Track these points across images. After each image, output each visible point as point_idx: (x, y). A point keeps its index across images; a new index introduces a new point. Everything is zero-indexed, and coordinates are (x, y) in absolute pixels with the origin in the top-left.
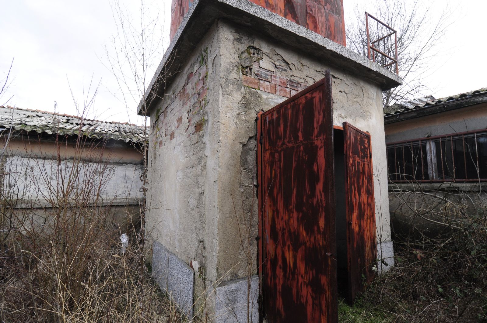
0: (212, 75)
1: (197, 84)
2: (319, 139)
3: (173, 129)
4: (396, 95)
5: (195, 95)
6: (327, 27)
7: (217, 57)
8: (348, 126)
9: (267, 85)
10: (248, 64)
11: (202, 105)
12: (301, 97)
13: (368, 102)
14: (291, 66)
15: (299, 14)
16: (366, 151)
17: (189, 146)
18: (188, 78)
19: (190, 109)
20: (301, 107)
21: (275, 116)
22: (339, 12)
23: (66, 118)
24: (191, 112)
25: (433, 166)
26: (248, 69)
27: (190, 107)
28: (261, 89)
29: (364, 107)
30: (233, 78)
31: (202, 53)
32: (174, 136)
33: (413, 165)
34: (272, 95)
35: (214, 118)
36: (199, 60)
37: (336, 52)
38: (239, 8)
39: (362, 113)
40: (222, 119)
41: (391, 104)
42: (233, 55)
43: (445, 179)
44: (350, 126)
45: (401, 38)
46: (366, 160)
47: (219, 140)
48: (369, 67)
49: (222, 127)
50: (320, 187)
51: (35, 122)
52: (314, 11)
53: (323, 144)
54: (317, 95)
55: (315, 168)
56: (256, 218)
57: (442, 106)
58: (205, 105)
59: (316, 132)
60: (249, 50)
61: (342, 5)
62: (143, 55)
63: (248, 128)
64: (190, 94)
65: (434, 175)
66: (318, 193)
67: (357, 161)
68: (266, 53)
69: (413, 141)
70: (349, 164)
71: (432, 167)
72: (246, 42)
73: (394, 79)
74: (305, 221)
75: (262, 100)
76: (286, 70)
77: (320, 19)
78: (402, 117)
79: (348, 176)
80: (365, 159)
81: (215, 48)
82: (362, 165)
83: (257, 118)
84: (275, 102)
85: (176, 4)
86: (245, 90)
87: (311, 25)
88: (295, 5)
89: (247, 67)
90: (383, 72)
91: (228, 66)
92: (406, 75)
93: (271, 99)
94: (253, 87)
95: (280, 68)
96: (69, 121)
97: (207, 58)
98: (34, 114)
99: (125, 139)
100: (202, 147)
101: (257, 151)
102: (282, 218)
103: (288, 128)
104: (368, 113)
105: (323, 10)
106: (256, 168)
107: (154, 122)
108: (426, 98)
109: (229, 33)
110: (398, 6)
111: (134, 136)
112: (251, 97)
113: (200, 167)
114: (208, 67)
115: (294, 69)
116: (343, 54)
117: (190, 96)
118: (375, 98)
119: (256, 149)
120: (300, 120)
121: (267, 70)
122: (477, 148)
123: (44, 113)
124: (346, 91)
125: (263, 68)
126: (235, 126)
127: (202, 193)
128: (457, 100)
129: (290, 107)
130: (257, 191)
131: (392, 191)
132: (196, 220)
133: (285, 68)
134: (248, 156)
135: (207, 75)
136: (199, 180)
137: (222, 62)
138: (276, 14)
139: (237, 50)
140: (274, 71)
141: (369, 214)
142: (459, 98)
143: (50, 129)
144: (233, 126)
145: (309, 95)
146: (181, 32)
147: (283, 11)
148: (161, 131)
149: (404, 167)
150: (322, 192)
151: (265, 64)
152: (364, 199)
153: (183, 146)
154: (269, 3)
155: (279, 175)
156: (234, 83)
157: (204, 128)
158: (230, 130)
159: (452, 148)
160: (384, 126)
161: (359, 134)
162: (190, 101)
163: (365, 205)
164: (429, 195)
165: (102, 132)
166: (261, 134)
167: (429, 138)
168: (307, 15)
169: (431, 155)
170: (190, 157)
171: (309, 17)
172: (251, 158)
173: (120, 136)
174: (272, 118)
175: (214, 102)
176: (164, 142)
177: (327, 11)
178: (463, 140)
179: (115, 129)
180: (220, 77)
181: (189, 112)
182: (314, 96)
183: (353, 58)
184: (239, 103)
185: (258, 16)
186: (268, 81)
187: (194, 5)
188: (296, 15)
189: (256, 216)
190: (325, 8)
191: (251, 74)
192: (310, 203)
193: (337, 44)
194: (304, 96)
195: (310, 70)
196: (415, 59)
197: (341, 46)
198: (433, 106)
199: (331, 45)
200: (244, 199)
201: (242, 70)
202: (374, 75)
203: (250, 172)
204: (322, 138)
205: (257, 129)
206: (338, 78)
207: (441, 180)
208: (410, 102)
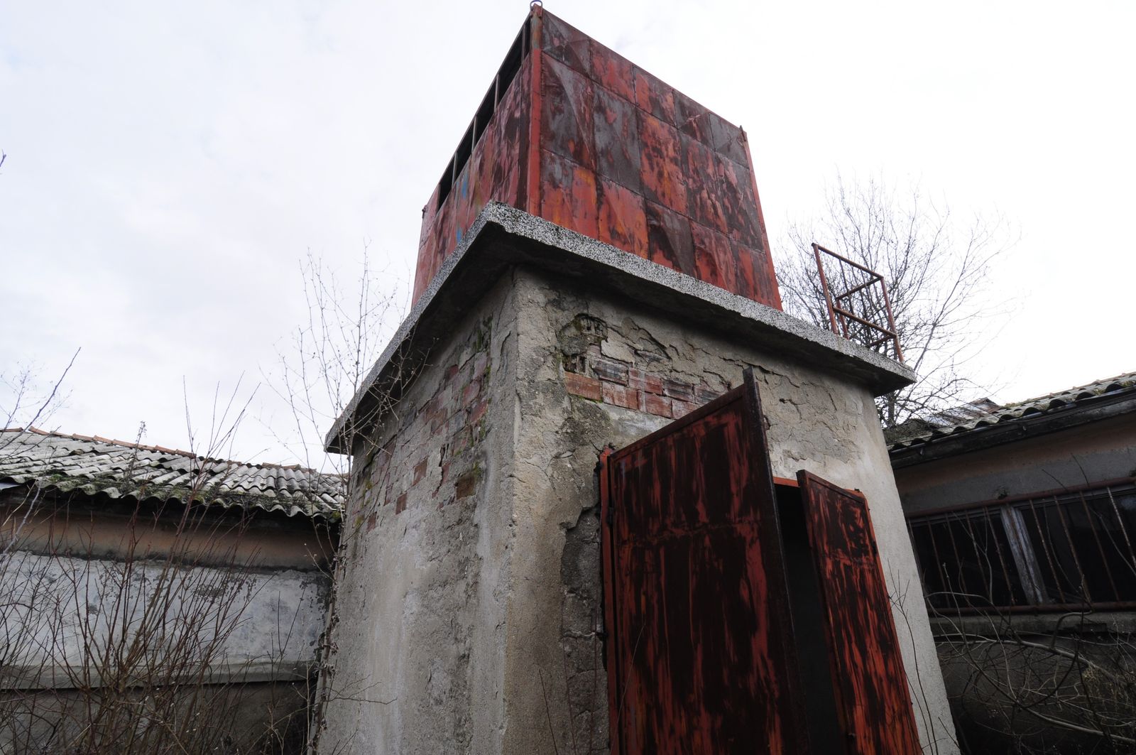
0: (499, 374)
1: (465, 390)
2: (747, 521)
3: (405, 487)
4: (907, 399)
5: (460, 413)
6: (738, 271)
7: (511, 337)
8: (810, 479)
9: (620, 392)
10: (577, 350)
11: (474, 435)
12: (696, 423)
13: (846, 422)
14: (670, 352)
15: (679, 251)
16: (861, 538)
17: (440, 530)
18: (447, 377)
19: (446, 443)
20: (698, 445)
21: (640, 462)
22: (760, 243)
23: (158, 455)
24: (449, 451)
25: (1031, 569)
26: (576, 360)
27: (447, 438)
28: (607, 400)
29: (841, 432)
30: (544, 380)
31: (479, 328)
32: (405, 505)
33: (981, 568)
34: (631, 413)
35: (502, 466)
36: (472, 341)
37: (763, 321)
38: (558, 246)
39: (836, 448)
40: (520, 468)
41: (900, 421)
42: (545, 333)
43: (1068, 602)
44: (814, 479)
45: (895, 285)
46: (864, 560)
47: (511, 519)
48: (837, 349)
49: (519, 488)
50: (760, 643)
51: (87, 467)
52: (707, 244)
53: (756, 534)
54: (731, 422)
55: (744, 593)
56: (603, 729)
57: (1016, 427)
58: (481, 436)
59: (736, 503)
60: (580, 320)
61: (764, 231)
62: (357, 363)
63: (579, 488)
64: (449, 411)
65: (1039, 593)
66: (757, 660)
67: (844, 564)
68: (614, 327)
69: (970, 509)
70: (825, 572)
71: (1028, 572)
72: (572, 307)
73: (895, 372)
74: (732, 740)
75: (610, 425)
76: (658, 360)
77: (722, 258)
78: (930, 453)
79: (828, 603)
80: (861, 557)
81: (507, 320)
82: (858, 574)
83: (598, 464)
84: (638, 428)
85: (430, 231)
86: (571, 403)
87: (705, 271)
88: (669, 235)
89: (574, 356)
90: (869, 357)
91: (534, 354)
92: (922, 357)
93: (628, 420)
94: (589, 396)
95: (646, 356)
96: (165, 464)
97: (490, 339)
98: (87, 447)
99: (289, 507)
100: (471, 534)
101: (601, 544)
102: (672, 731)
103: (672, 491)
104: (851, 446)
105: (725, 242)
106: (600, 587)
107: (361, 469)
108: (976, 404)
109: (537, 290)
110: (878, 225)
111: (310, 499)
112: (585, 417)
113: (462, 586)
114: (492, 356)
115: (675, 358)
116: (777, 326)
117: (449, 415)
118: (861, 412)
119: (598, 540)
120: (698, 472)
121: (618, 360)
122: (1122, 524)
123: (112, 444)
124: (794, 400)
125: (610, 356)
126: (549, 483)
127: (464, 656)
128: (1044, 412)
129: (672, 444)
130: (604, 650)
131: (944, 639)
132: (446, 734)
133: (657, 355)
134: (581, 557)
135: (488, 373)
136: (460, 620)
137: (522, 347)
138: (632, 255)
139: (554, 323)
140: (634, 362)
141: (896, 708)
142: (1049, 408)
143: (117, 486)
144: (546, 485)
145: (711, 420)
146: (437, 289)
147: (646, 246)
148: (375, 490)
149: (961, 573)
150: (766, 658)
151: (613, 348)
152: (878, 665)
153: (425, 530)
154: (617, 233)
155: (656, 606)
156: (548, 390)
157: (477, 488)
158: (537, 495)
159: (1063, 522)
160: (893, 476)
161: (839, 496)
162: (447, 426)
163: (881, 681)
164: (1037, 647)
165: (236, 490)
166: (611, 504)
167: (1002, 501)
168: (694, 252)
169: (1020, 543)
170: (440, 559)
171: (698, 256)
172: (587, 562)
173: (277, 501)
174: (633, 465)
175: (502, 430)
176: (381, 518)
177: (735, 243)
178: (1085, 504)
179: (268, 482)
180: (517, 379)
181: (444, 449)
182: (723, 421)
183: (800, 333)
184: (557, 432)
185: (596, 259)
186: (620, 382)
187: (466, 241)
188: (673, 251)
189: (603, 721)
190: (730, 237)
191: (583, 370)
192: (741, 686)
193: (762, 306)
194: (701, 422)
195: (712, 358)
196: (935, 325)
197: (772, 310)
198: (995, 427)
199: (750, 309)
200: (572, 672)
201: (563, 362)
202: (851, 364)
203: (585, 598)
204: (751, 518)
205: (600, 490)
206: (773, 374)
207: (1057, 606)
208: (942, 415)
